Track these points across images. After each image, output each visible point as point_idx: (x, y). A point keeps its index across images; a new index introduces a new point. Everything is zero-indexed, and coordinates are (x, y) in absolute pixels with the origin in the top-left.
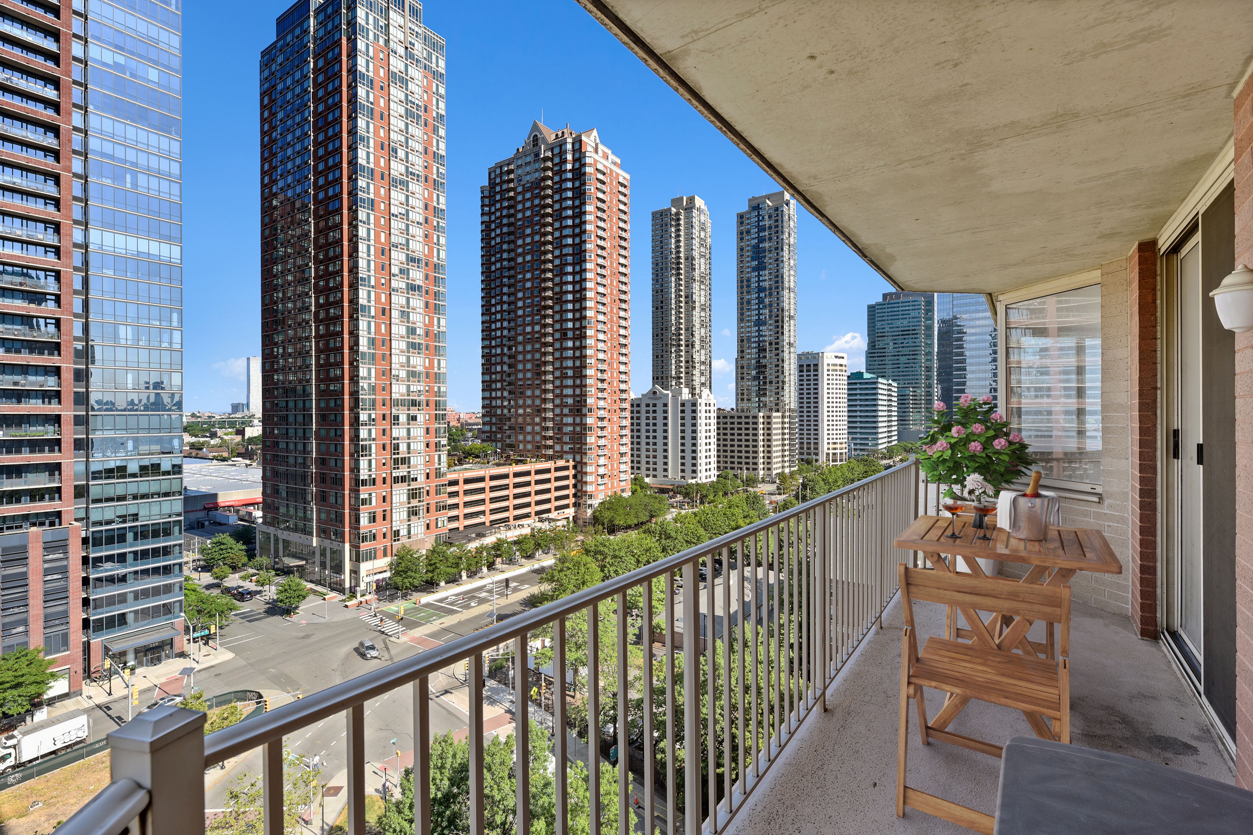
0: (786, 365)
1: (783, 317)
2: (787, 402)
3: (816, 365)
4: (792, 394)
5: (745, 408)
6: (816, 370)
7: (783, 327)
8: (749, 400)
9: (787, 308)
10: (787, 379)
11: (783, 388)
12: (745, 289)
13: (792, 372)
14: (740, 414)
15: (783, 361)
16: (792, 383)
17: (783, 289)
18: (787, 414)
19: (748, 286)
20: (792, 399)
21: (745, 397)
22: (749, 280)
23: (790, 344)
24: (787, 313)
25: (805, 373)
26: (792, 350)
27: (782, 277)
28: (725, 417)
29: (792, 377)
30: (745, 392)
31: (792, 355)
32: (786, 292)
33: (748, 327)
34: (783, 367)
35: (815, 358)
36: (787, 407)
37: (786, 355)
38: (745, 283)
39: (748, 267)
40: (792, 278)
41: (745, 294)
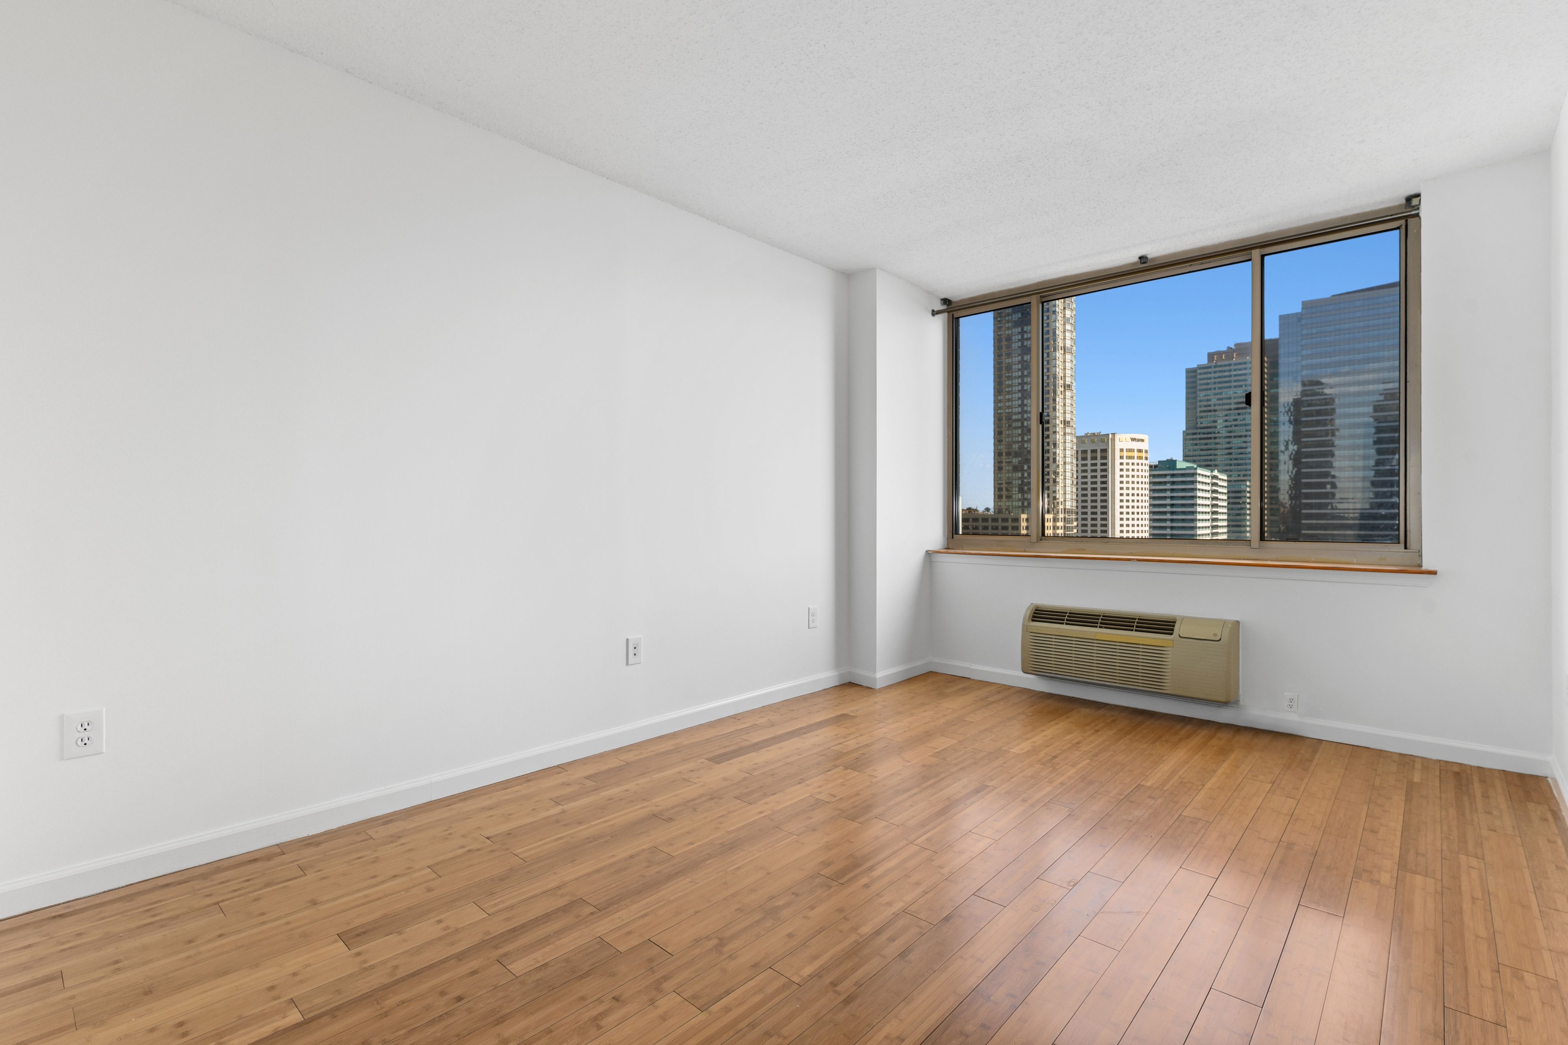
0: (1059, 451)
1: (1055, 386)
2: (1061, 499)
3: (1104, 451)
4: (1068, 489)
5: (1004, 507)
6: (1105, 458)
7: (1054, 400)
8: (1009, 497)
9: (1061, 374)
10: (1061, 470)
11: (1055, 481)
12: (1004, 350)
13: (1068, 460)
14: (998, 516)
15: (1055, 445)
16: (1068, 475)
17: (1055, 350)
18: (1061, 516)
19: (1009, 347)
20: (1068, 497)
21: (1004, 493)
22: (1009, 339)
23: (1066, 423)
24: (1061, 382)
25: (1089, 462)
26: (1068, 430)
27: (1054, 333)
28: (976, 520)
29: (1068, 467)
30: (1004, 486)
31: (1068, 438)
32: (1059, 354)
33: (1009, 400)
34: (1055, 453)
35: (1103, 441)
36: (1061, 507)
37: (1059, 437)
38: (1004, 343)
39: (1008, 322)
40: (1068, 335)
41: (1004, 357)
